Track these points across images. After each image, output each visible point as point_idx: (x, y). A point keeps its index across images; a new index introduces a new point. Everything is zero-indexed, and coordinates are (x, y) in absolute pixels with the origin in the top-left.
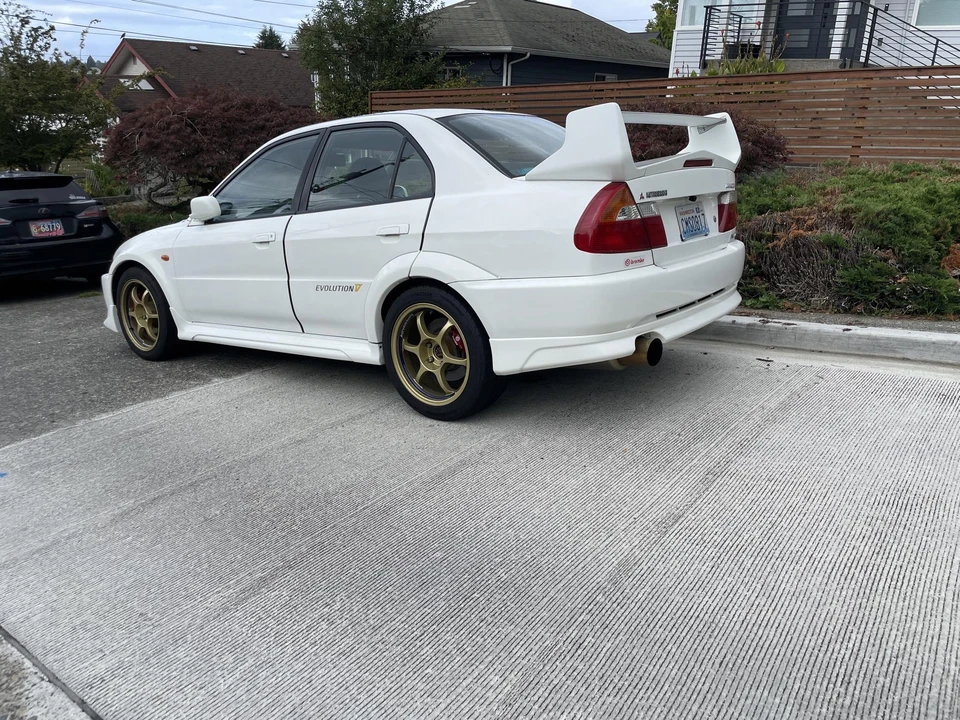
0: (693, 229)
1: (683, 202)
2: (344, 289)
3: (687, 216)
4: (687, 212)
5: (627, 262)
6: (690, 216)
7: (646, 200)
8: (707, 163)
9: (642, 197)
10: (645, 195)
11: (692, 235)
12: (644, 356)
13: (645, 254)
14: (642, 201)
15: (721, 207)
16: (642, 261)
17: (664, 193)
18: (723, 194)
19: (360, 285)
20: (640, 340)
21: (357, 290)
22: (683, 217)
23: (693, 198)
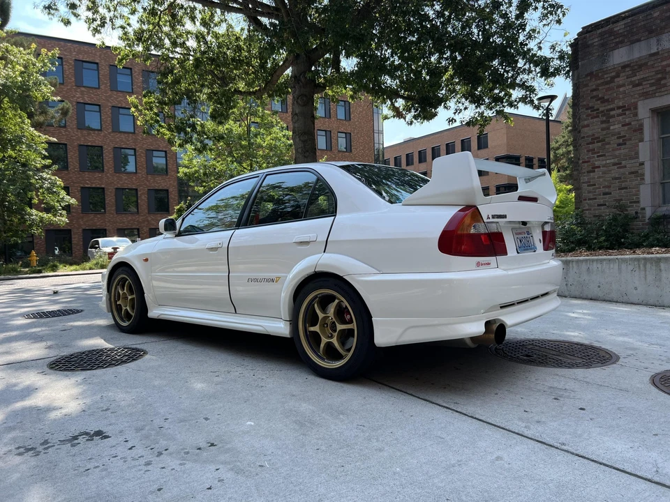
0: (525, 246)
1: (517, 226)
2: (267, 281)
3: (521, 236)
4: (520, 234)
5: (478, 264)
6: (523, 236)
7: (491, 220)
8: (534, 200)
9: (488, 218)
10: (490, 216)
11: (525, 250)
12: (492, 336)
13: (492, 259)
14: (489, 220)
15: (544, 233)
16: (489, 264)
17: (505, 217)
18: (546, 223)
19: (279, 278)
20: (488, 324)
21: (276, 282)
22: (518, 236)
23: (524, 223)
